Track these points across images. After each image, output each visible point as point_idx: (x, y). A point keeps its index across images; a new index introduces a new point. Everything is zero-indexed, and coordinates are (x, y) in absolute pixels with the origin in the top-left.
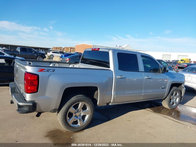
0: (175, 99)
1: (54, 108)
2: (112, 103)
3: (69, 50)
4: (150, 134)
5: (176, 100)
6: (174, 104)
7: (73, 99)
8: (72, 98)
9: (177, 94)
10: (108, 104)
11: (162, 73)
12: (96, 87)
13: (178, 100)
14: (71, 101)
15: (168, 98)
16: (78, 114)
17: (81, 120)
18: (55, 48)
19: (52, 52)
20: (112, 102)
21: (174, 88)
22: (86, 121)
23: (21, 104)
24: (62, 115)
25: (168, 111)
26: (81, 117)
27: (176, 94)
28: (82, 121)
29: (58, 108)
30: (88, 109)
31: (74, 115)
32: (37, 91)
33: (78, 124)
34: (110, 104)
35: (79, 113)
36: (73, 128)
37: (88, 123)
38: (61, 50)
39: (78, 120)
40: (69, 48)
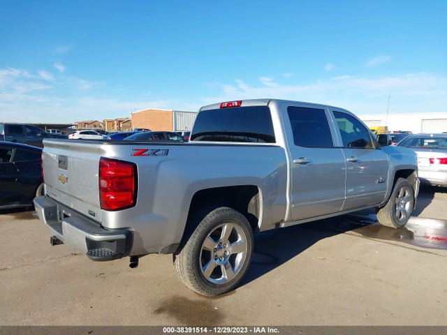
0: (402, 204)
1: (171, 242)
2: (287, 222)
3: (116, 126)
4: (381, 281)
5: (404, 206)
6: (402, 217)
7: (211, 217)
8: (208, 216)
9: (407, 194)
10: (278, 224)
11: (376, 148)
12: (254, 186)
13: (408, 206)
14: (205, 221)
15: (390, 203)
16: (220, 253)
17: (228, 267)
18: (81, 123)
19: (81, 133)
20: (286, 219)
21: (401, 180)
22: (239, 267)
23: (96, 237)
24: (190, 257)
25: (393, 232)
26: (228, 259)
27: (404, 195)
28: (230, 269)
29: (179, 241)
30: (240, 239)
31: (213, 255)
32: (134, 204)
33: (223, 276)
34: (283, 225)
35: (223, 250)
36: (214, 285)
37: (244, 271)
38: (95, 126)
39: (223, 267)
40: (116, 122)
